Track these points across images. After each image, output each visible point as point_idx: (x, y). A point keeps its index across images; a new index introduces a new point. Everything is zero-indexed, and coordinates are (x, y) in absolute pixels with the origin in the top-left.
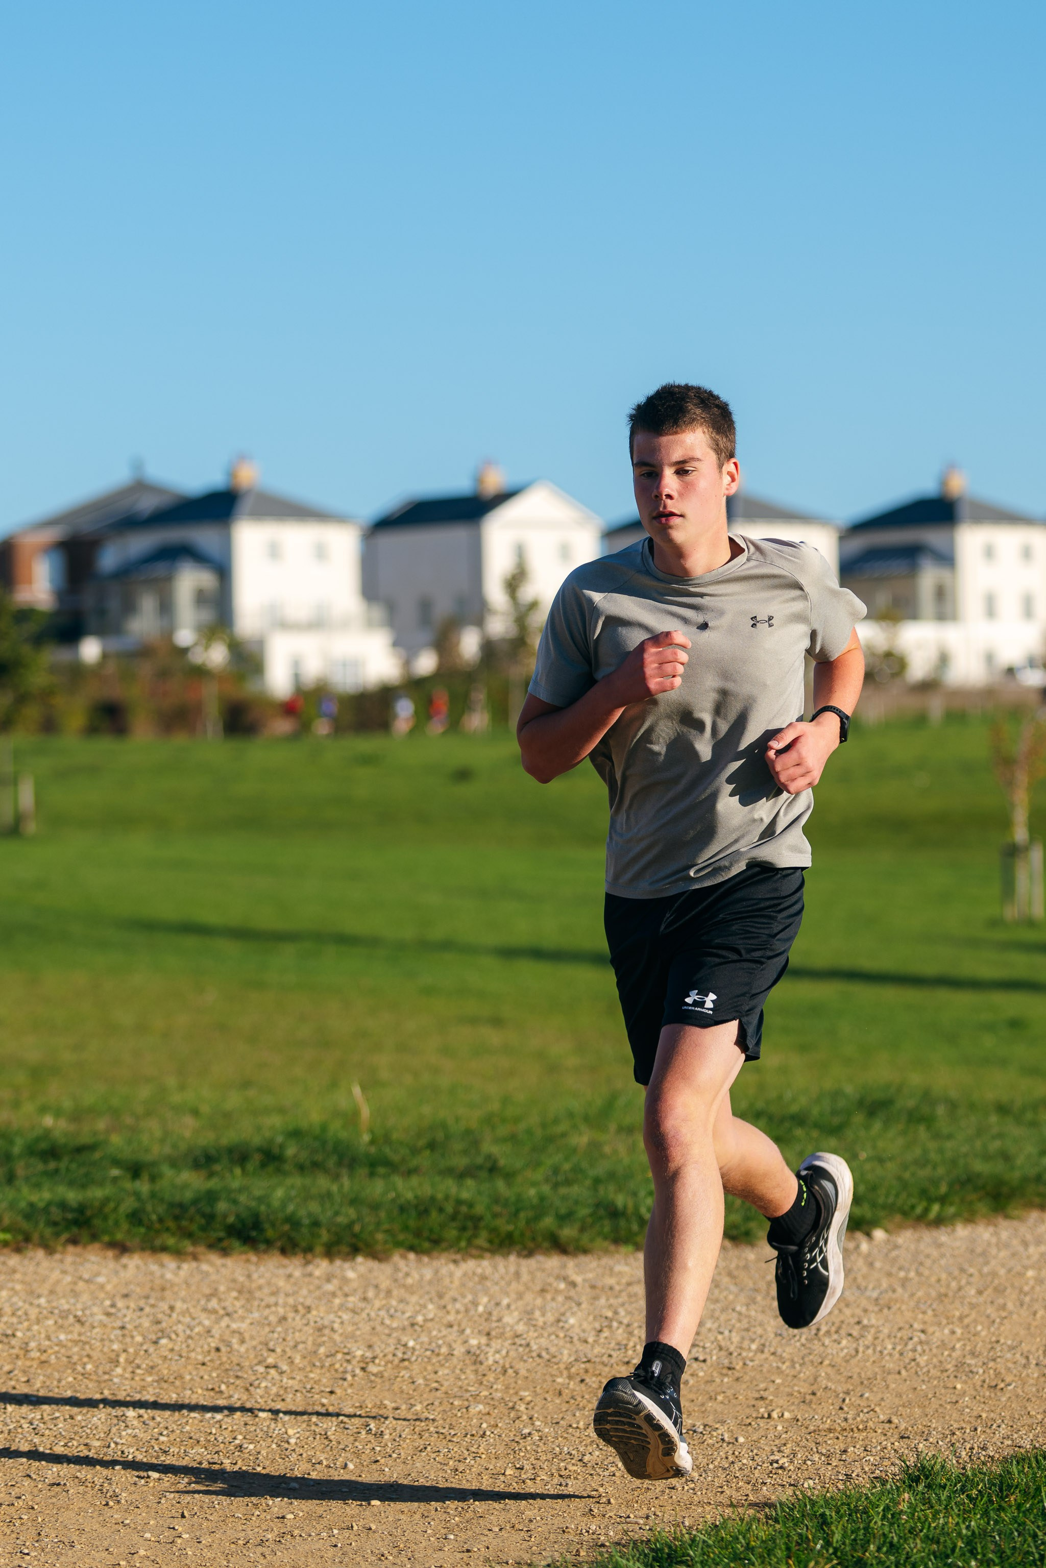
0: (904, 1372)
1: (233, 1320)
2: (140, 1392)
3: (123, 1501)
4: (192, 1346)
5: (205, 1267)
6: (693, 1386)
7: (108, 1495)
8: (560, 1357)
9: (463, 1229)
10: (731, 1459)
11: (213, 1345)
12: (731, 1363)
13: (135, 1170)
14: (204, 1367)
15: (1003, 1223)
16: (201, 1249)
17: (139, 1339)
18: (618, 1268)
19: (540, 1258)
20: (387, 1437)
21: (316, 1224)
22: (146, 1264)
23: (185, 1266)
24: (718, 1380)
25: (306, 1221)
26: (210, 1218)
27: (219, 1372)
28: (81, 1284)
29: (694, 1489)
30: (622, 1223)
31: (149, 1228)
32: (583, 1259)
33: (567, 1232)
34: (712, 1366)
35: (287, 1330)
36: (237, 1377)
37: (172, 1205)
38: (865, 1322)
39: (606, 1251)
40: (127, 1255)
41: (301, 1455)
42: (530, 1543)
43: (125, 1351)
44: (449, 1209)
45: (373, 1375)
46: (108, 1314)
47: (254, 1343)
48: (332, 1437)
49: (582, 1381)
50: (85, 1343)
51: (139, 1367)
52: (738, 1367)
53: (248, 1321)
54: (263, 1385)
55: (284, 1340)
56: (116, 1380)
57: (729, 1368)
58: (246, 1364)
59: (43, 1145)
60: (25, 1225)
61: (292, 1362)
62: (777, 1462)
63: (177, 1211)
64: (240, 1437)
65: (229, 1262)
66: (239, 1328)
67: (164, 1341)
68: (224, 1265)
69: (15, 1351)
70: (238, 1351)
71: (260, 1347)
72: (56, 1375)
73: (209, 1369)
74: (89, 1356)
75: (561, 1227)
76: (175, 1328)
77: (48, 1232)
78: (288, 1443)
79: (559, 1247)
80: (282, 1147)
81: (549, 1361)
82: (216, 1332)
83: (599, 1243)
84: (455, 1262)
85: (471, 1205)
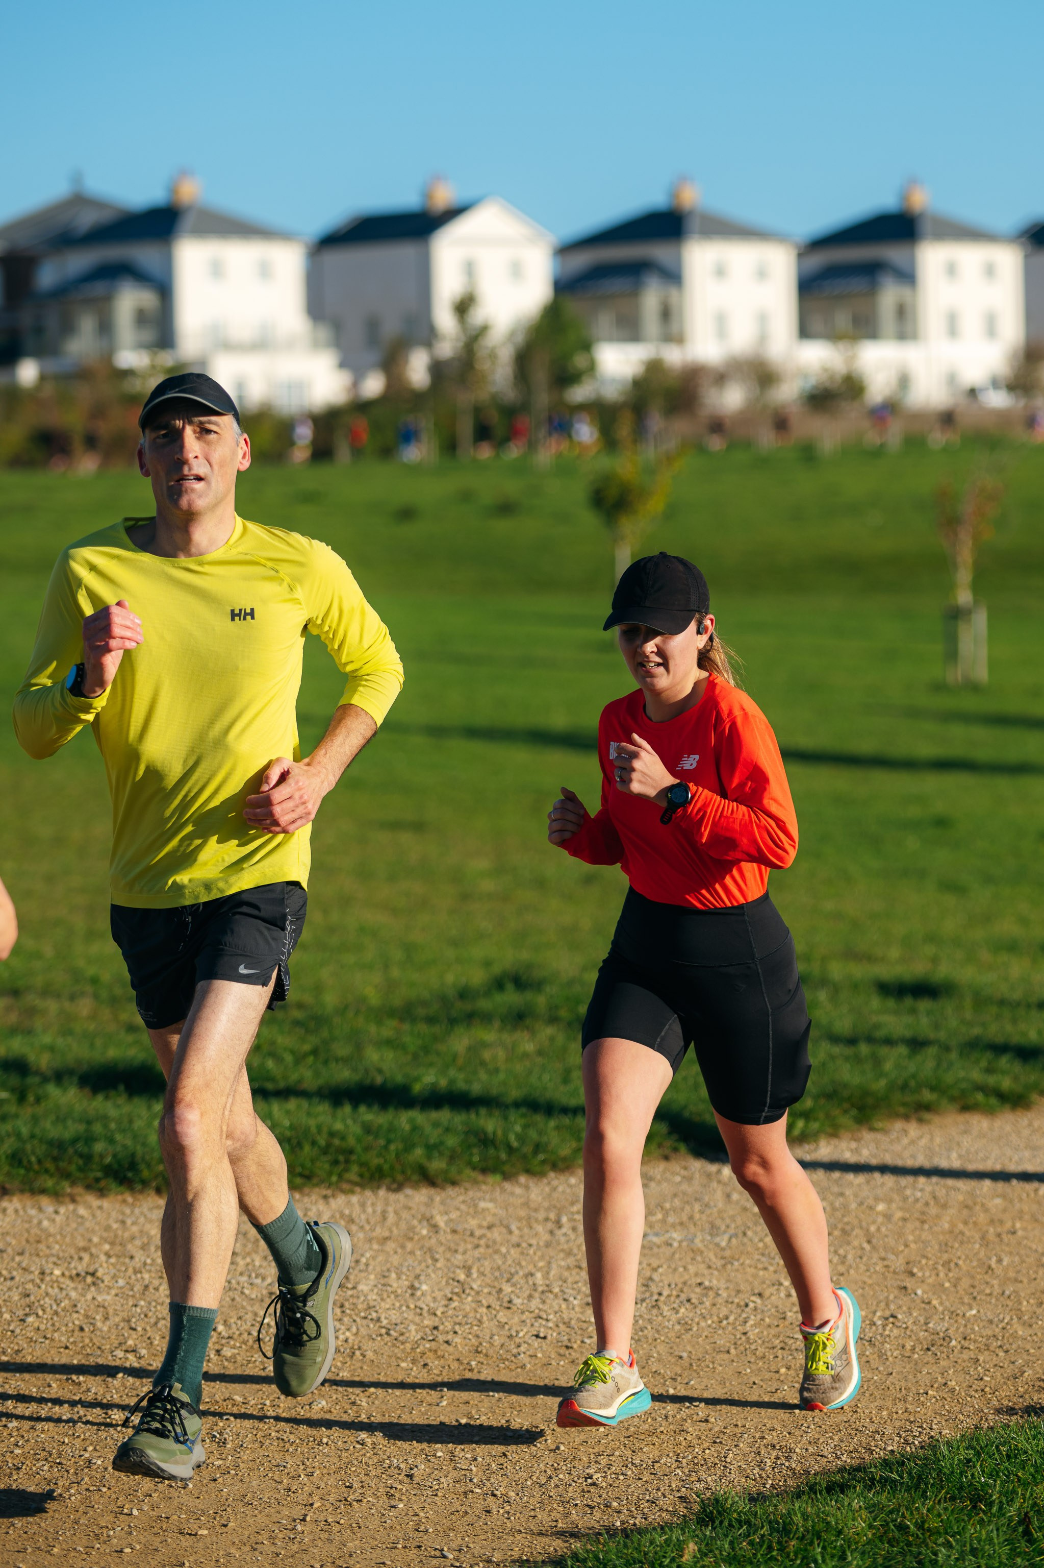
0: (733, 1351)
1: (99, 1292)
4: (57, 1324)
5: (82, 1211)
6: (530, 1370)
8: (407, 1335)
9: (336, 1162)
11: (77, 1322)
12: (569, 1340)
14: (67, 1351)
15: (867, 1136)
16: (79, 1190)
18: (482, 1205)
19: (409, 1191)
20: (228, 1446)
22: (24, 1208)
23: (62, 1210)
26: (88, 1158)
27: (80, 1357)
29: (508, 1513)
30: (491, 1151)
31: (28, 1169)
32: (451, 1191)
33: (437, 1165)
34: (552, 1342)
35: (150, 1303)
37: (51, 1143)
38: (707, 1283)
39: (475, 1182)
40: (6, 1198)
44: (322, 1142)
45: (226, 1360)
47: (117, 1319)
52: (575, 1346)
53: (113, 1292)
55: (146, 1316)
57: (567, 1347)
61: (151, 1343)
62: (591, 1478)
63: (55, 1152)
65: (106, 1203)
66: (105, 1300)
67: (30, 1319)
68: (100, 1208)
70: (101, 1331)
71: (122, 1324)
73: (71, 1353)
75: (429, 1157)
76: (42, 1302)
79: (429, 1179)
81: (396, 1339)
82: (81, 1306)
83: (468, 1172)
84: (325, 1197)
85: (343, 1138)
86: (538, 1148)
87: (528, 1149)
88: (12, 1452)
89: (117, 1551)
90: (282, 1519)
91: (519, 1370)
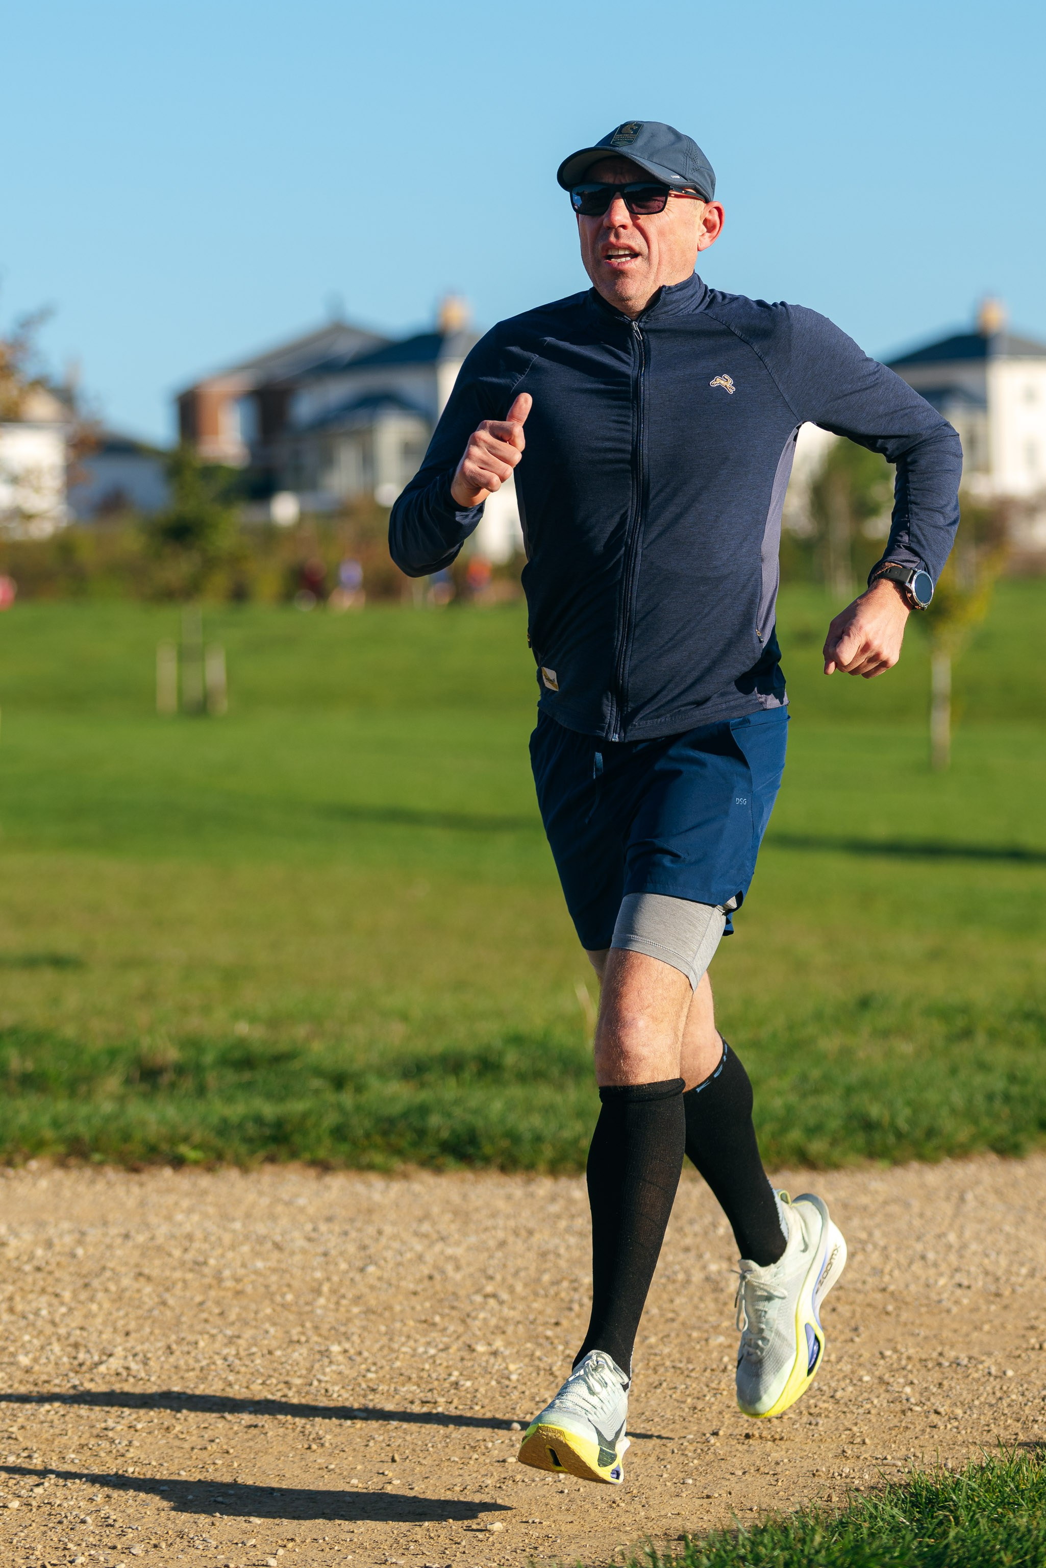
1: (448, 1245)
2: (345, 1325)
3: (327, 1444)
4: (402, 1274)
5: (417, 1187)
7: (311, 1437)
10: (998, 1394)
11: (425, 1272)
12: (998, 1288)
13: (339, 1081)
14: (416, 1297)
16: (411, 1168)
17: (343, 1266)
21: (538, 1139)
24: (984, 1308)
25: (528, 1136)
26: (421, 1133)
28: (280, 1209)
29: (957, 1428)
30: (877, 1136)
31: (354, 1143)
33: (817, 1147)
35: (507, 1255)
36: (453, 1308)
37: (379, 1119)
39: (860, 1168)
41: (523, 1392)
42: (777, 1488)
43: (328, 1279)
46: (310, 1240)
47: (472, 1269)
48: (557, 1373)
49: (834, 1310)
50: (285, 1271)
51: (343, 1297)
52: (1005, 1294)
53: (464, 1246)
54: (482, 1315)
55: (504, 1266)
56: (319, 1311)
57: (996, 1295)
58: (462, 1293)
59: (237, 1054)
60: (219, 1143)
61: (513, 1291)
63: (385, 1126)
64: (456, 1373)
66: (454, 1253)
67: (371, 1269)
69: (207, 1281)
70: (453, 1279)
71: (477, 1274)
72: (253, 1306)
73: (421, 1298)
74: (289, 1286)
75: (809, 1141)
76: (383, 1254)
77: (243, 1149)
78: (509, 1379)
80: (501, 1054)
82: (429, 1258)
83: (852, 1158)
86: (931, 1133)
87: (919, 1134)
88: (364, 1376)
89: (498, 1461)
90: (690, 1433)
91: (944, 1315)
